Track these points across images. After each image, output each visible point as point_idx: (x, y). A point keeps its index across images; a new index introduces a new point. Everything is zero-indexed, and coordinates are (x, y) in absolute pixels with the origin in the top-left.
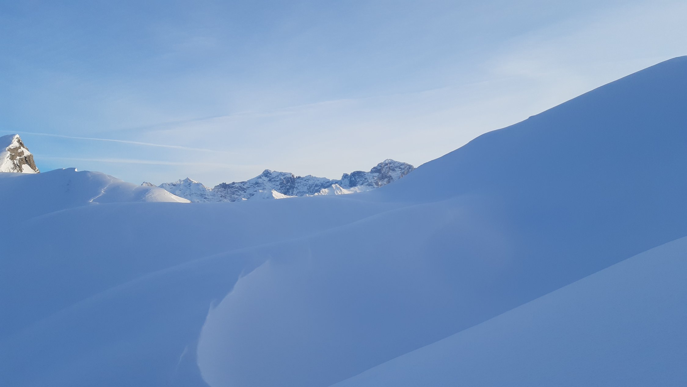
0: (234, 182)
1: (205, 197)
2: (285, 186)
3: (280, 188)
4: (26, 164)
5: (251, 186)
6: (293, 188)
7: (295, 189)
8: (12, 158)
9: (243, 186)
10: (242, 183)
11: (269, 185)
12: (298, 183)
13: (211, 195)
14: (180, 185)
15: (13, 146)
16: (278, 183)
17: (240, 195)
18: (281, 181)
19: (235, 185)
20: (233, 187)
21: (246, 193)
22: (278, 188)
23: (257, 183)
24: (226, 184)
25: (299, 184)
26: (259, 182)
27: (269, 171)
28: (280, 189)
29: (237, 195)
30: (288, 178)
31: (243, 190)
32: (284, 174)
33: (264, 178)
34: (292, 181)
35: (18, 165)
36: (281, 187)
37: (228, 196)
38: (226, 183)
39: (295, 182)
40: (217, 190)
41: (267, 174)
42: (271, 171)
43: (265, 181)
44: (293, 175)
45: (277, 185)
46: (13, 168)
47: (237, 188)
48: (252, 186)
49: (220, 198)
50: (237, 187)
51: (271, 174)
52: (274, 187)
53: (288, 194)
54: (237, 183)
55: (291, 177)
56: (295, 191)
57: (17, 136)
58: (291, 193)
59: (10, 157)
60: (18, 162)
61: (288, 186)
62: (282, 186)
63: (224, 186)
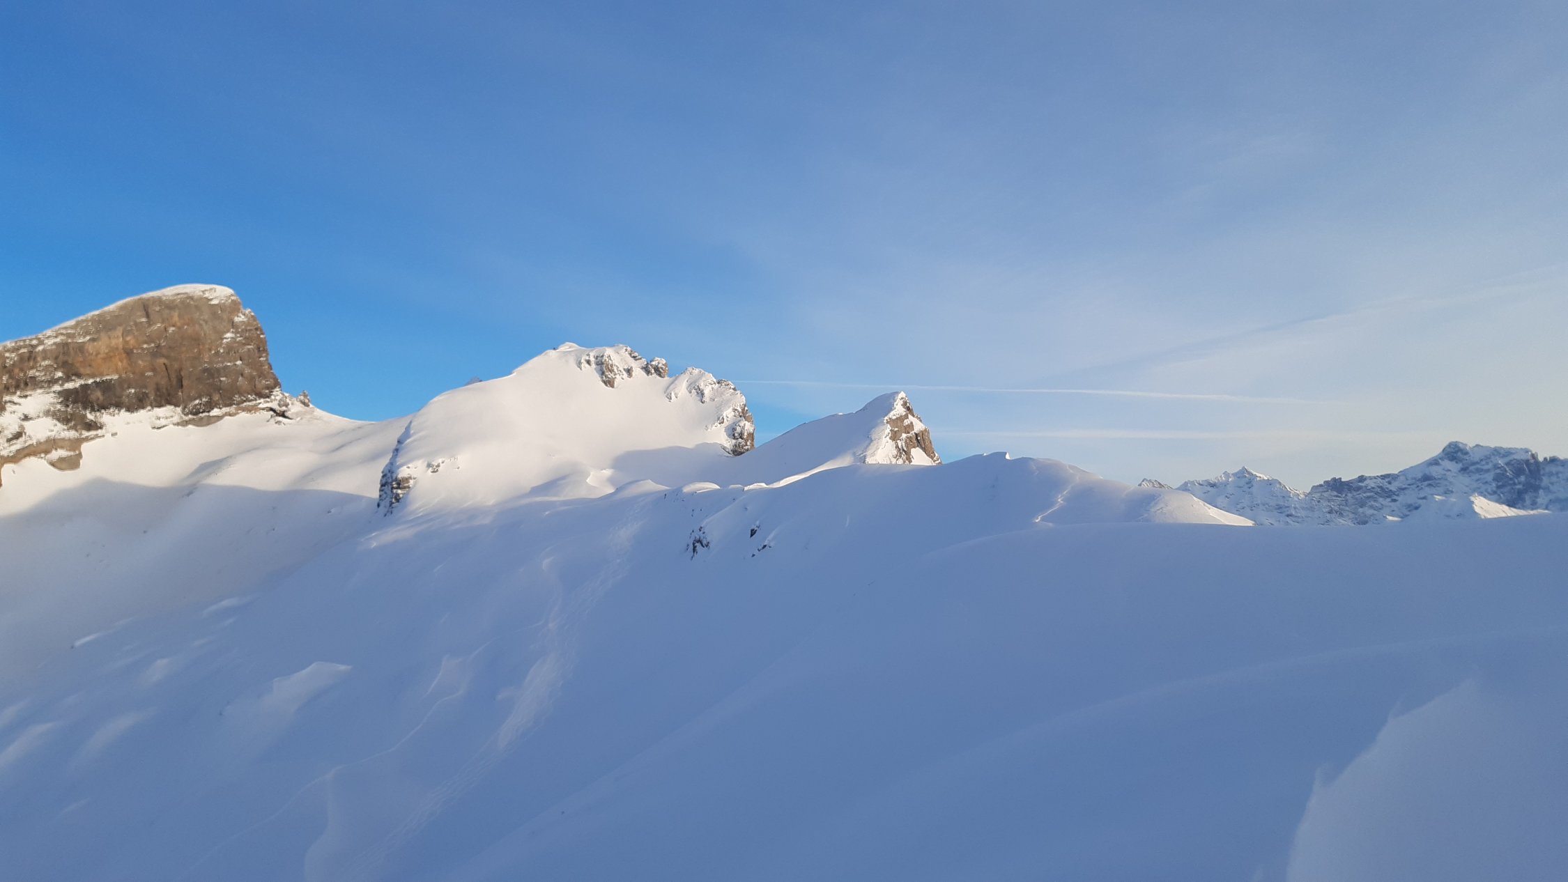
0: (1363, 476)
1: (1289, 513)
2: (1511, 484)
3: (1495, 489)
4: (918, 448)
5: (1409, 485)
6: (1536, 488)
7: (1541, 492)
8: (894, 437)
9: (1388, 486)
10: (1383, 477)
11: (1461, 482)
12: (1551, 474)
13: (1303, 508)
14: (1226, 484)
15: (895, 413)
16: (1489, 477)
17: (1380, 509)
18: (1498, 471)
19: (1366, 482)
20: (1359, 488)
21: (1397, 503)
22: (1489, 490)
23: (1426, 478)
24: (1343, 480)
25: (1554, 479)
26: (1434, 474)
27: (1460, 445)
28: (1495, 493)
29: (1371, 507)
30: (1519, 462)
31: (1388, 494)
32: (1507, 453)
33: (1447, 464)
34: (1530, 470)
35: (904, 450)
36: (1498, 487)
37: (1348, 511)
38: (1340, 479)
39: (1542, 472)
40: (1319, 495)
41: (1454, 452)
42: (1466, 445)
43: (1450, 470)
44: (1533, 456)
45: (1486, 482)
46: (897, 456)
47: (1372, 492)
48: (1412, 484)
49: (1328, 515)
50: (1373, 488)
51: (1467, 453)
52: (1479, 488)
53: (1519, 505)
54: (1371, 478)
55: (1528, 461)
56: (1542, 498)
57: (902, 395)
58: (1528, 502)
59: (890, 435)
60: (904, 444)
61: (1519, 483)
62: (1500, 484)
63: (1337, 486)
